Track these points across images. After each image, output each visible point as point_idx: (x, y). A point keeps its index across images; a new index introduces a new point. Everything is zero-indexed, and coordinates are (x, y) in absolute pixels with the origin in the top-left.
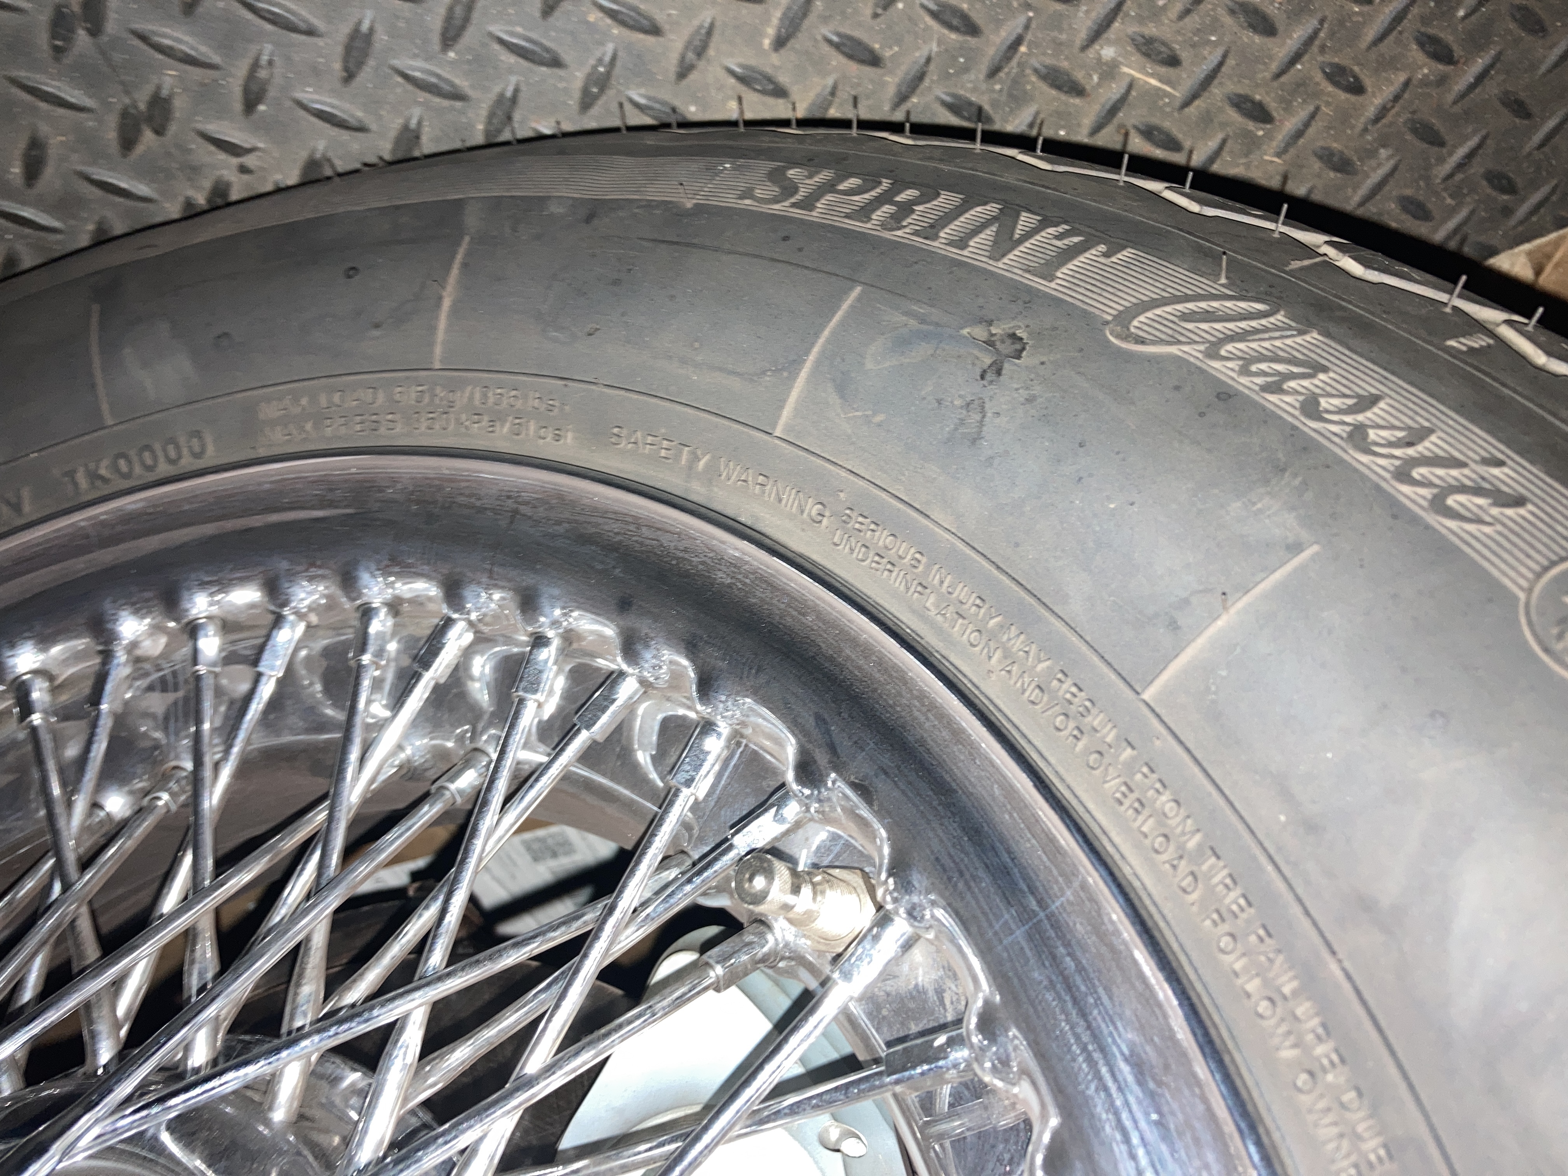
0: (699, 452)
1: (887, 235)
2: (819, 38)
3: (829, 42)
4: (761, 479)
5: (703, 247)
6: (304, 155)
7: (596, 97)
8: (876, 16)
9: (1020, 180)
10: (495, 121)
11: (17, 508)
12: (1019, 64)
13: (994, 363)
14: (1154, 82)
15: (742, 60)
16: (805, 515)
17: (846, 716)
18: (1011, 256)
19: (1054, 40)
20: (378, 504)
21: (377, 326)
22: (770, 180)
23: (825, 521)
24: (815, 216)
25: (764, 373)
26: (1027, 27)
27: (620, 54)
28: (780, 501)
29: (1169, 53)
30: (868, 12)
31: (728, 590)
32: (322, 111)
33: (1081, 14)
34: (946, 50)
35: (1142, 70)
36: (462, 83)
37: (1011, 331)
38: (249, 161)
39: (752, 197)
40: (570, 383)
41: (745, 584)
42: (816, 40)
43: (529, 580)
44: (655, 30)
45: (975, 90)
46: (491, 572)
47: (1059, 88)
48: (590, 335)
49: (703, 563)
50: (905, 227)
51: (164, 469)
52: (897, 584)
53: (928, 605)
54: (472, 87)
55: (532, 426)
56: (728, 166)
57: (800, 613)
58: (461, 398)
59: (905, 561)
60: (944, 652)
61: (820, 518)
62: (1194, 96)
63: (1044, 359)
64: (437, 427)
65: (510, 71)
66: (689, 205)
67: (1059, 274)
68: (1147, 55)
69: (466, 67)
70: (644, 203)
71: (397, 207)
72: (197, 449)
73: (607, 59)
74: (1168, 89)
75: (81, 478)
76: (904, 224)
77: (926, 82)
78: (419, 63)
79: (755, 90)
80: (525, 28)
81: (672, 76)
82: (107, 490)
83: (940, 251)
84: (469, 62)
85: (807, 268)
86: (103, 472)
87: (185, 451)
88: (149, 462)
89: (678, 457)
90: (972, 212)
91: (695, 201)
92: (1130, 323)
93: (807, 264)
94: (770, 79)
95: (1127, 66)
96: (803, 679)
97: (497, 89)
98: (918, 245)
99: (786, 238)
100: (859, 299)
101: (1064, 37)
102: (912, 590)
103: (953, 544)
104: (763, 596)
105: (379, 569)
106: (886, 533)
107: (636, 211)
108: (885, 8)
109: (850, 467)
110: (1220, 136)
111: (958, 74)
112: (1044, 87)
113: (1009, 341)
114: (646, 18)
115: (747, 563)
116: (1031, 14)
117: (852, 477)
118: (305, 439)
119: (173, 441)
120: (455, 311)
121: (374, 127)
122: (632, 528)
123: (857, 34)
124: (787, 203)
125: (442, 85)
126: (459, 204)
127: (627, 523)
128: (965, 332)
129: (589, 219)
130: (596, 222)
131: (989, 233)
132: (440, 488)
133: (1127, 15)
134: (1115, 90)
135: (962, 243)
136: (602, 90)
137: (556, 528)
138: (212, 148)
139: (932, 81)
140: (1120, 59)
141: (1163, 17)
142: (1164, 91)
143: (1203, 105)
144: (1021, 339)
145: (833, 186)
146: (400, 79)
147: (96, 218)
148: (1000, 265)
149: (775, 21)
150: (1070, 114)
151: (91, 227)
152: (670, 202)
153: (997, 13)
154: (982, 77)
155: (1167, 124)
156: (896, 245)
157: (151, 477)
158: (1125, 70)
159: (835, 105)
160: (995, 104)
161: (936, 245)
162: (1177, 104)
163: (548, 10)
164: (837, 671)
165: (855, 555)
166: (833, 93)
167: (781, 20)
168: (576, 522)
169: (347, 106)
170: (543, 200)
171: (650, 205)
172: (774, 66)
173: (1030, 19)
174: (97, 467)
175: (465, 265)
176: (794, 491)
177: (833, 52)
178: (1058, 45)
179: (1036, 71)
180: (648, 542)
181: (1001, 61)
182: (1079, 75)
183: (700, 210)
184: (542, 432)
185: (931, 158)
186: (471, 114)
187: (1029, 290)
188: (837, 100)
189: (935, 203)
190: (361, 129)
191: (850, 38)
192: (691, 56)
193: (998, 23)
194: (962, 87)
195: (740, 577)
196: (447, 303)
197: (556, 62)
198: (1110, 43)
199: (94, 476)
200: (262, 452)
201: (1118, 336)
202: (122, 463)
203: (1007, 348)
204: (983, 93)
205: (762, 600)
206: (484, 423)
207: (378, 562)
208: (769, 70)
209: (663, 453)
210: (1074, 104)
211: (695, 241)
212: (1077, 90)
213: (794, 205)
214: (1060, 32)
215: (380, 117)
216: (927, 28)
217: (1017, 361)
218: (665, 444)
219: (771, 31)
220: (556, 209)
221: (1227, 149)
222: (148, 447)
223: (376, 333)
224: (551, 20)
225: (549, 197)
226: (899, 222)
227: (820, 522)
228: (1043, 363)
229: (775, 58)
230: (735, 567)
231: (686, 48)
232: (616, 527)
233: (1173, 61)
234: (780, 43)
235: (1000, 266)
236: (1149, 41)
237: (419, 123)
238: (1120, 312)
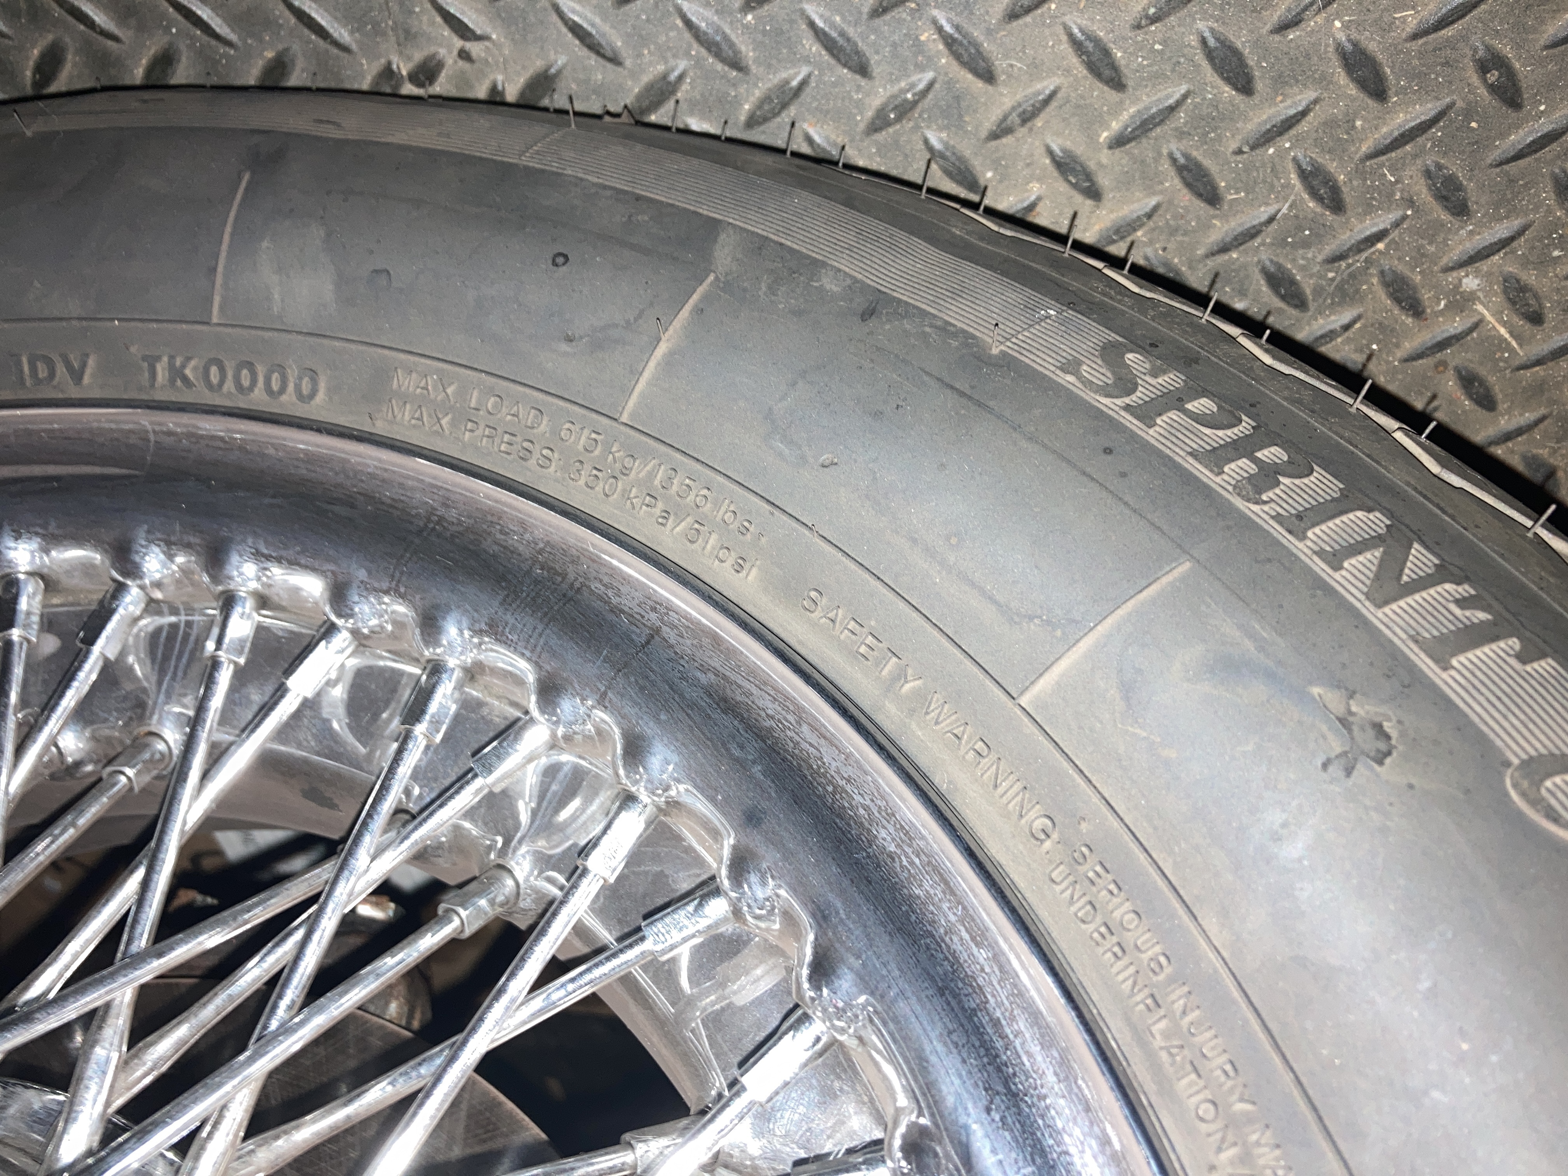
0: (910, 671)
1: (1240, 503)
2: (1165, 152)
3: (1174, 161)
4: (980, 745)
5: (999, 417)
6: (539, 64)
7: (888, 124)
8: (1240, 152)
9: (1408, 484)
10: (766, 107)
11: (77, 376)
12: (1366, 260)
13: (1345, 754)
14: (1503, 331)
15: (1068, 144)
16: (1023, 821)
17: (997, 1118)
18: (1394, 606)
19: (1419, 248)
20: (496, 548)
21: (569, 340)
22: (1102, 357)
23: (1048, 844)
24: (1152, 435)
25: (1031, 618)
26: (1397, 224)
27: (937, 86)
28: (996, 786)
29: (1537, 307)
30: (1234, 145)
31: (888, 861)
32: (580, 27)
33: (1463, 232)
34: (1296, 217)
35: (1498, 314)
36: (748, 52)
37: (1377, 719)
38: (475, 48)
39: (1077, 374)
40: (777, 512)
41: (912, 863)
42: (1160, 154)
43: (648, 727)
44: (988, 76)
45: (1303, 268)
46: (604, 695)
47: (1398, 301)
48: (823, 466)
49: (866, 808)
50: (1265, 503)
51: (258, 399)
52: (1121, 977)
53: (1155, 1029)
54: (756, 60)
55: (713, 539)
56: (1052, 312)
57: (973, 939)
58: (639, 470)
59: (1143, 956)
60: (1153, 1100)
61: (1043, 837)
62: (1539, 362)
63: (1414, 781)
64: (599, 489)
65: (807, 60)
66: (995, 351)
67: (1454, 662)
68: (1513, 302)
69: (760, 37)
70: (939, 323)
71: (638, 198)
72: (305, 391)
73: (921, 86)
74: (1514, 344)
75: (161, 370)
76: (1264, 497)
77: (1257, 242)
78: (709, 14)
79: (1070, 182)
80: (843, 18)
81: (984, 134)
82: (188, 397)
83: (1303, 557)
84: (764, 32)
85: (1126, 504)
86: (188, 372)
87: (291, 387)
88: (246, 383)
89: (879, 663)
90: (1351, 516)
91: (1003, 348)
92: (1542, 781)
93: (1127, 498)
94: (1088, 176)
95: (1482, 303)
96: (954, 1037)
97: (784, 75)
98: (1275, 534)
99: (1108, 451)
100: (1183, 579)
101: (1432, 249)
102: (1138, 998)
103: (1216, 971)
104: (932, 892)
105: (470, 629)
106: (1128, 906)
107: (927, 329)
108: (1253, 148)
109: (1106, 795)
110: (1543, 411)
111: (1293, 245)
112: (1382, 294)
113: (1371, 733)
114: (984, 59)
115: (923, 838)
116: (1409, 212)
117: (1104, 809)
118: (437, 432)
119: (282, 369)
120: (669, 362)
121: (628, 63)
122: (790, 718)
123: (1207, 163)
124: (1118, 401)
125: (724, 47)
126: (713, 226)
127: (788, 710)
128: (1316, 690)
129: (868, 314)
130: (872, 323)
131: (1372, 557)
132: (575, 561)
133: (1513, 252)
134: (1457, 325)
135: (1335, 560)
136: (898, 119)
137: (699, 674)
138: (439, 19)
139: (1263, 244)
140: (1480, 294)
141: (1550, 269)
142: (1509, 344)
143: (1542, 373)
144: (1388, 737)
145: (1180, 400)
146: (679, 23)
147: (280, 47)
148: (1380, 615)
149: (1125, 116)
150: (1393, 330)
151: (270, 54)
152: (974, 337)
153: (1373, 198)
154: (1320, 258)
155: (1492, 379)
156: (1248, 524)
157: (242, 403)
158: (1480, 308)
159: (1145, 228)
160: (1318, 291)
161: (1301, 548)
162: (1517, 363)
163: (878, 12)
164: (999, 1044)
165: (1073, 909)
166: (1149, 216)
167: (1132, 117)
168: (725, 678)
169: (606, 28)
170: (816, 266)
171: (946, 329)
172: (1100, 164)
173: (1404, 218)
174: (184, 366)
175: (699, 311)
176: (1018, 786)
177: (1172, 172)
178: (1421, 255)
179: (1382, 273)
180: (804, 745)
181: (1350, 249)
182: (1426, 295)
183: (1007, 363)
184: (723, 553)
185: (1298, 402)
186: (742, 89)
187: (1412, 669)
188: (1151, 224)
189: (1306, 480)
190: (615, 60)
191: (1198, 165)
192: (1014, 118)
193: (1369, 209)
194: (1294, 260)
195: (909, 850)
196: (663, 348)
197: (863, 70)
198: (1477, 274)
199: (176, 373)
200: (380, 428)
201: (1523, 795)
202: (214, 370)
203: (1368, 741)
204: (1311, 276)
205: (928, 896)
206: (657, 511)
207: (474, 621)
208: (1092, 165)
209: (863, 649)
210: (1403, 322)
211: (991, 404)
212: (1415, 309)
213: (1127, 408)
214: (1430, 243)
215: (640, 55)
216: (1287, 186)
217: (1376, 766)
218: (870, 640)
219: (1116, 126)
220: (830, 284)
221: (1541, 426)
222: (250, 366)
223: (564, 347)
224: (878, 22)
225: (824, 264)
226: (1260, 494)
227: (1042, 841)
228: (1411, 786)
229: (1105, 156)
230: (907, 833)
231: (1014, 108)
232: (772, 708)
233: (1536, 319)
234: (1119, 142)
235: (1377, 616)
236: (1523, 289)
237: (681, 78)
238: (1531, 758)
